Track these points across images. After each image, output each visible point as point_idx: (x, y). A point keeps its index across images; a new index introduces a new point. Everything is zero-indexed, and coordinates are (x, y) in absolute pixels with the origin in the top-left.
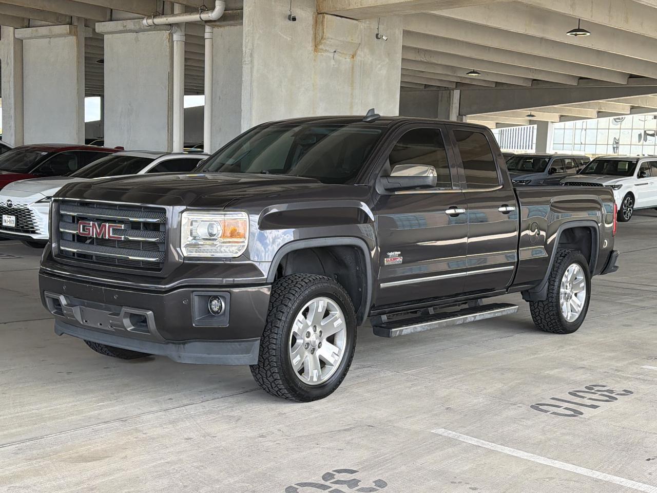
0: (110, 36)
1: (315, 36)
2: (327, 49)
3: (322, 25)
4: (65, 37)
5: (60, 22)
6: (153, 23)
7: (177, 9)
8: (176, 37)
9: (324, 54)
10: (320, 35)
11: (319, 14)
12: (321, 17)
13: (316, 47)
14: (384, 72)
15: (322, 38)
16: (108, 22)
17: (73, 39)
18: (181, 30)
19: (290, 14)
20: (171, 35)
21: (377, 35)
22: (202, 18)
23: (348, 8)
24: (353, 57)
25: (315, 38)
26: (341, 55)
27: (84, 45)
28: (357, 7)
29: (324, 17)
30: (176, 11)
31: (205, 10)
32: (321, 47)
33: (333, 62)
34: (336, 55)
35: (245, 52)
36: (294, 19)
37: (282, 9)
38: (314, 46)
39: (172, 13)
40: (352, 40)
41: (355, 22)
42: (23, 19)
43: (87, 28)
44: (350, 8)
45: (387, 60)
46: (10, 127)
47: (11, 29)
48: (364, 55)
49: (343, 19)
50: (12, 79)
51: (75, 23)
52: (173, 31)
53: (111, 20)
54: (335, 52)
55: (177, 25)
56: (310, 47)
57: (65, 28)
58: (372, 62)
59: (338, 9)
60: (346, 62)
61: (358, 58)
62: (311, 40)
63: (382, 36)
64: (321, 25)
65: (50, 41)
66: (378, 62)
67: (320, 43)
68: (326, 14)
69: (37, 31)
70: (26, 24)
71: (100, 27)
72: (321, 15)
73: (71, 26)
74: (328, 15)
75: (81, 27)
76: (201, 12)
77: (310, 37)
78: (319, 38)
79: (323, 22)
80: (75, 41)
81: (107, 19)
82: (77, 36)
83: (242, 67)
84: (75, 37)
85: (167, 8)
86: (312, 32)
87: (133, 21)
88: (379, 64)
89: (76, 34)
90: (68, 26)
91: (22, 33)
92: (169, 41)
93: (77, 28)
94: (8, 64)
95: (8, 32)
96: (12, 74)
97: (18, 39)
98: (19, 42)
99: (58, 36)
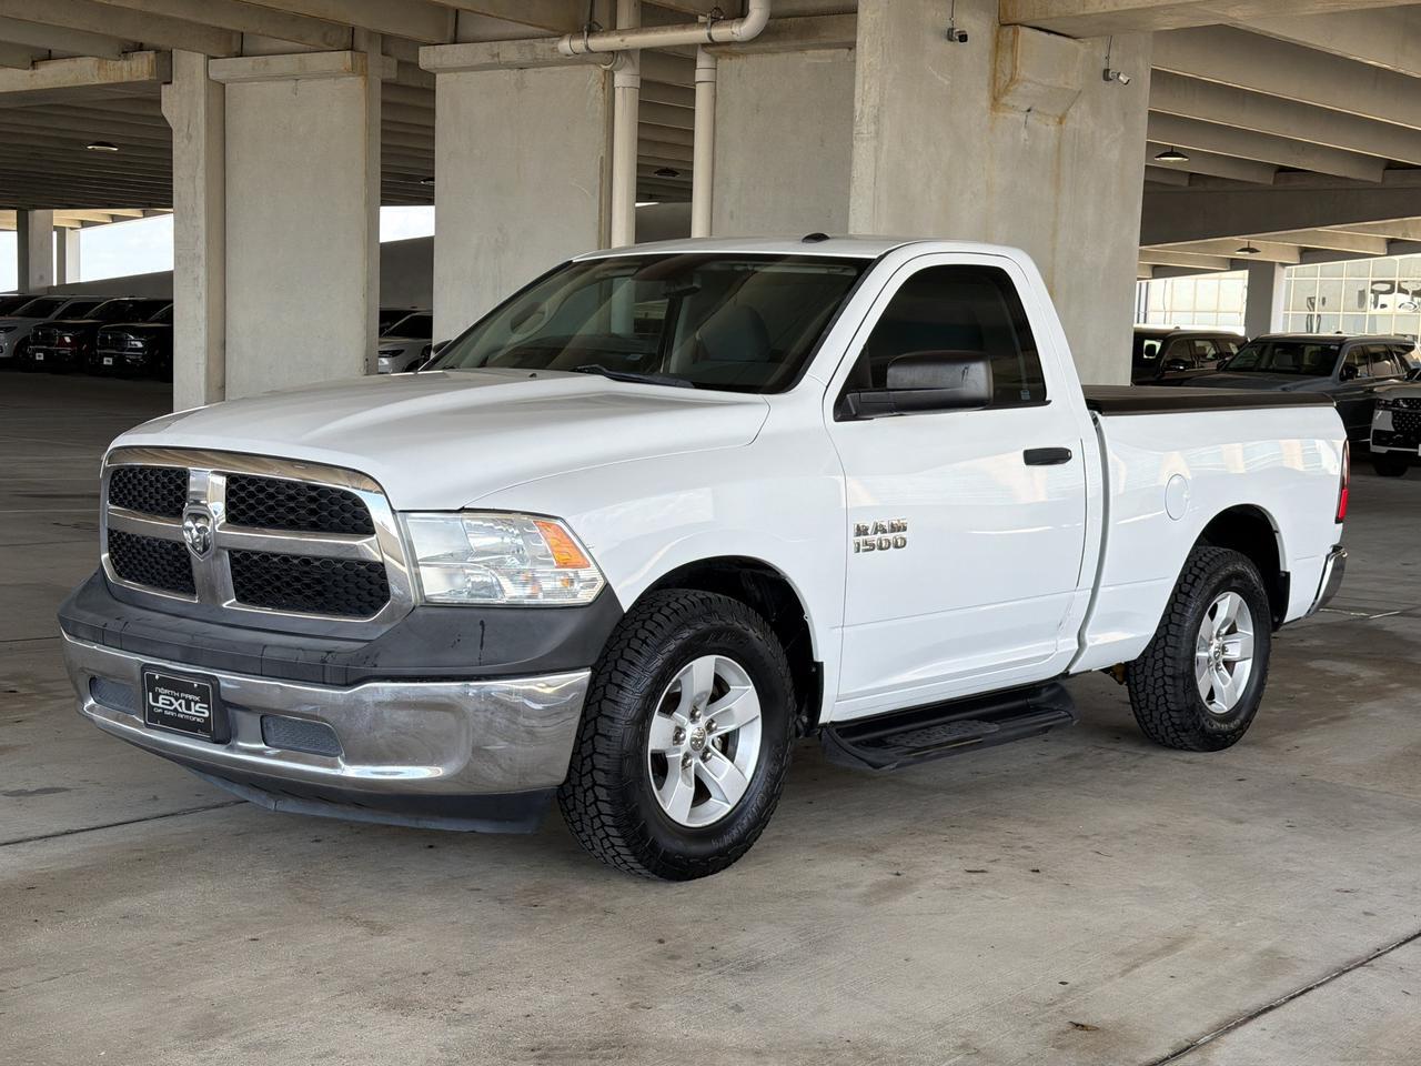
0: (453, 76)
1: (995, 75)
2: (1016, 103)
3: (1012, 51)
4: (336, 78)
5: (329, 45)
6: (587, 48)
7: (625, 17)
8: (621, 79)
9: (1010, 116)
10: (1008, 72)
11: (1006, 24)
12: (1011, 33)
13: (995, 100)
14: (1115, 155)
15: (1011, 79)
16: (448, 46)
17: (357, 84)
18: (633, 63)
19: (950, 26)
20: (610, 75)
21: (1106, 72)
22: (714, 37)
23: (1081, 12)
24: (1061, 123)
25: (994, 78)
26: (1038, 117)
27: (380, 95)
28: (1104, 10)
29: (1016, 33)
30: (622, 23)
31: (719, 19)
32: (1005, 99)
33: (1024, 134)
34: (1031, 119)
35: (862, 112)
36: (963, 38)
37: (938, 17)
38: (992, 99)
39: (613, 28)
40: (1067, 84)
41: (1071, 41)
43: (386, 57)
44: (1086, 12)
45: (1122, 129)
46: (196, 279)
47: (199, 59)
48: (1080, 118)
50: (201, 174)
51: (361, 43)
52: (616, 67)
53: (455, 42)
54: (1029, 111)
55: (626, 52)
56: (984, 100)
57: (343, 59)
58: (1093, 133)
59: (1054, 15)
60: (1047, 132)
61: (1069, 124)
62: (985, 86)
63: (1119, 74)
64: (1009, 50)
65: (296, 87)
66: (1105, 132)
67: (1006, 91)
68: (1022, 25)
69: (267, 64)
70: (236, 48)
71: (428, 58)
72: (1010, 30)
73: (354, 53)
74: (1025, 29)
75: (375, 55)
76: (712, 23)
77: (985, 79)
78: (1003, 79)
79: (1013, 45)
80: (362, 87)
81: (447, 39)
82: (366, 76)
83: (852, 145)
84: (362, 79)
85: (601, 14)
86: (988, 67)
87: (517, 42)
88: (1107, 137)
89: (364, 73)
90: (348, 53)
91: (225, 68)
92: (603, 88)
93: (366, 58)
94: (189, 137)
95: (191, 66)
96: (202, 162)
97: (217, 82)
98: (218, 91)
99: (320, 76)
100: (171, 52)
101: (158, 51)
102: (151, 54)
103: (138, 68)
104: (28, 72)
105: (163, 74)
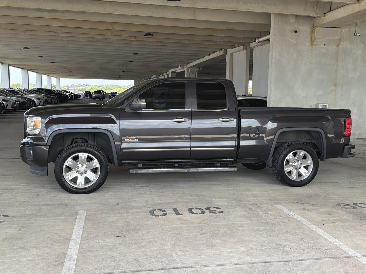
0: (255, 48)
1: (311, 38)
2: (319, 43)
6: (259, 41)
9: (318, 46)
10: (314, 37)
11: (313, 27)
13: (312, 43)
14: (360, 52)
15: (315, 39)
19: (295, 30)
21: (355, 34)
24: (337, 46)
26: (329, 46)
27: (249, 53)
29: (315, 29)
32: (314, 43)
33: (323, 50)
34: (325, 46)
36: (296, 32)
38: (311, 43)
40: (335, 38)
41: (337, 29)
42: (232, 46)
47: (229, 49)
49: (328, 28)
50: (229, 70)
54: (325, 45)
57: (241, 47)
58: (351, 48)
60: (332, 49)
61: (341, 46)
62: (309, 41)
63: (357, 34)
64: (314, 33)
65: (240, 53)
66: (355, 47)
67: (314, 41)
68: (316, 27)
70: (234, 47)
71: (251, 45)
73: (244, 46)
74: (318, 28)
77: (308, 39)
78: (313, 39)
79: (315, 31)
80: (246, 52)
84: (246, 50)
88: (357, 48)
93: (247, 47)
94: (228, 63)
97: (231, 53)
98: (232, 55)
99: (241, 50)
100: (227, 49)
101: (224, 49)
103: (222, 53)
105: (226, 53)
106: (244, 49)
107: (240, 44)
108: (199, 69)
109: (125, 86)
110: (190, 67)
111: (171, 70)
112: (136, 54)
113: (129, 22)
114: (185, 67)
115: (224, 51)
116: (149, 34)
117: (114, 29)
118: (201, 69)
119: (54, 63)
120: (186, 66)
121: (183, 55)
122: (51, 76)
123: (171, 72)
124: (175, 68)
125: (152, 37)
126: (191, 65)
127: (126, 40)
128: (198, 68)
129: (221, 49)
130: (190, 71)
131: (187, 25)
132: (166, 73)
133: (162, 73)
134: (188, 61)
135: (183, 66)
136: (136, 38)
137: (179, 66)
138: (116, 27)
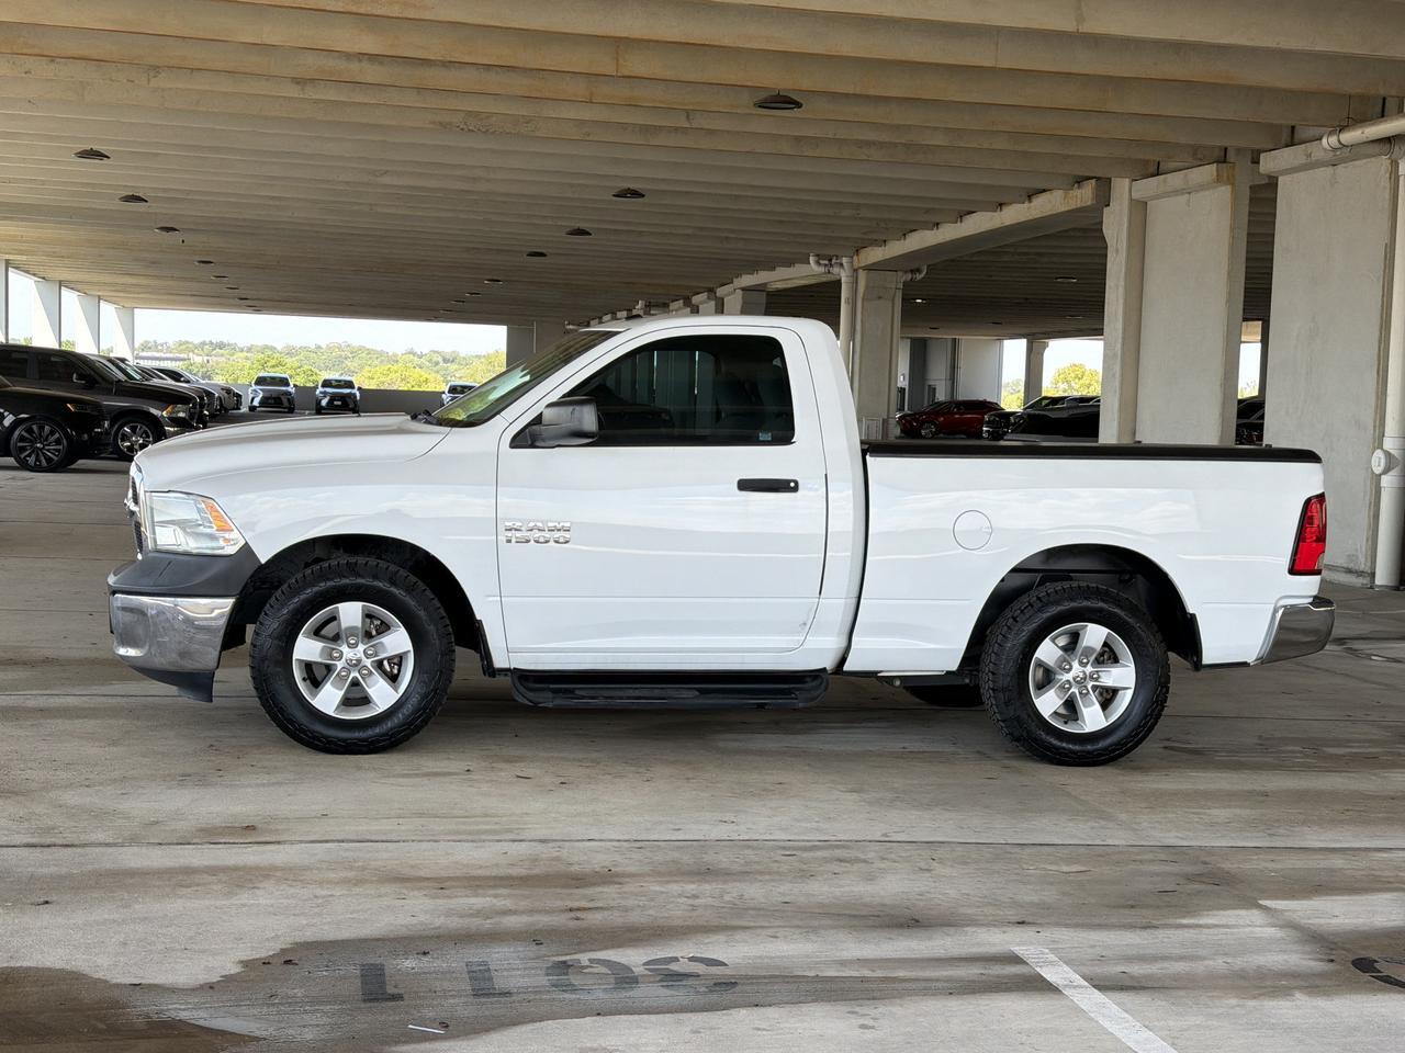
0: (1287, 178)
4: (1213, 188)
5: (1201, 160)
6: (1339, 141)
8: (1403, 167)
16: (1286, 149)
17: (1225, 192)
20: (1394, 163)
27: (1247, 201)
42: (1147, 162)
47: (1127, 182)
50: (1123, 283)
51: (1231, 156)
52: (1396, 156)
53: (1291, 144)
55: (1401, 141)
57: (1210, 170)
65: (1189, 201)
69: (1165, 181)
70: (1153, 169)
71: (1269, 162)
73: (1222, 165)
75: (1243, 165)
80: (1229, 194)
81: (1283, 142)
82: (1233, 184)
84: (1229, 187)
89: (1231, 181)
90: (1216, 166)
91: (1145, 187)
92: (1389, 179)
93: (1234, 169)
94: (1117, 251)
95: (1122, 188)
96: (1123, 274)
97: (1138, 201)
98: (1140, 208)
99: (1202, 187)
100: (1110, 179)
101: (1098, 179)
102: (1093, 181)
103: (1084, 195)
104: (1026, 205)
105: (1103, 198)
106: (1219, 180)
107: (1198, 157)
108: (909, 276)
109: (414, 354)
110: (869, 268)
111: (748, 280)
112: (636, 194)
113: (726, 42)
114: (842, 265)
115: (1097, 188)
116: (781, 101)
117: (627, 73)
118: (919, 277)
119: (174, 230)
120: (844, 260)
121: (858, 206)
122: (99, 298)
123: (743, 289)
124: (773, 269)
125: (796, 113)
126: (875, 255)
127: (624, 126)
128: (906, 272)
129: (1080, 181)
130: (867, 287)
131: (1009, 58)
132: (711, 291)
133: (687, 293)
134: (866, 237)
135: (829, 260)
136: (688, 117)
137: (812, 259)
138: (638, 65)
